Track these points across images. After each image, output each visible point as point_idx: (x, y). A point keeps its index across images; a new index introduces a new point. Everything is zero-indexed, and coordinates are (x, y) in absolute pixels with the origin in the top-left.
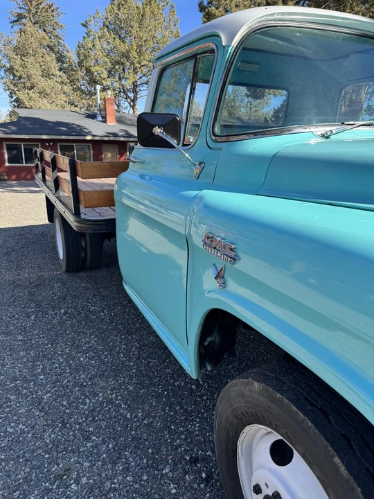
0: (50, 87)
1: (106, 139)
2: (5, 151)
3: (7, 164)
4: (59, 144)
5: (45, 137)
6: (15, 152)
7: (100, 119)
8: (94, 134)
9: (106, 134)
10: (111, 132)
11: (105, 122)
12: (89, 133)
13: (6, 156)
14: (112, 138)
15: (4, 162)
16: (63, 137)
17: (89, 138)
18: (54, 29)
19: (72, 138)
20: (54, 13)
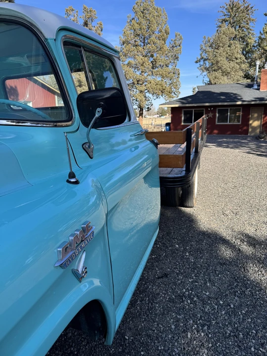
0: (231, 67)
1: (253, 103)
2: (183, 115)
3: (183, 124)
4: (217, 109)
5: (207, 104)
6: (188, 115)
7: (256, 87)
8: (244, 99)
9: (254, 99)
10: (259, 97)
11: (258, 89)
12: (240, 100)
13: (183, 118)
14: (258, 102)
15: (181, 123)
16: (220, 104)
17: (239, 103)
18: (248, 24)
19: (226, 104)
20: (249, 12)
